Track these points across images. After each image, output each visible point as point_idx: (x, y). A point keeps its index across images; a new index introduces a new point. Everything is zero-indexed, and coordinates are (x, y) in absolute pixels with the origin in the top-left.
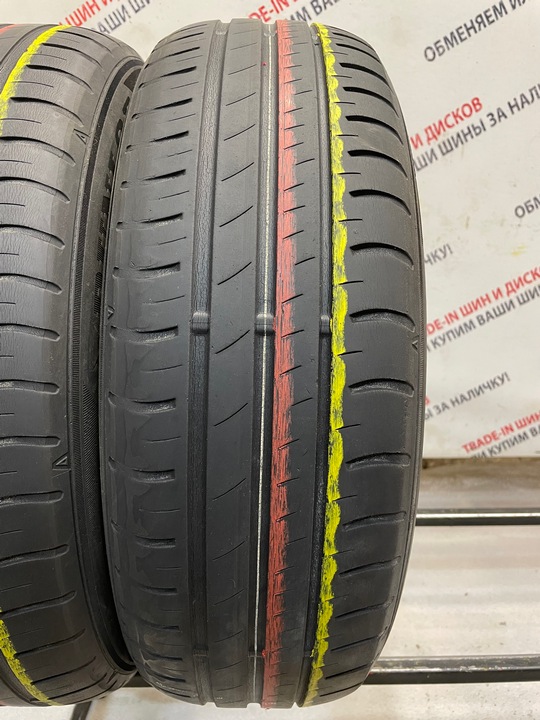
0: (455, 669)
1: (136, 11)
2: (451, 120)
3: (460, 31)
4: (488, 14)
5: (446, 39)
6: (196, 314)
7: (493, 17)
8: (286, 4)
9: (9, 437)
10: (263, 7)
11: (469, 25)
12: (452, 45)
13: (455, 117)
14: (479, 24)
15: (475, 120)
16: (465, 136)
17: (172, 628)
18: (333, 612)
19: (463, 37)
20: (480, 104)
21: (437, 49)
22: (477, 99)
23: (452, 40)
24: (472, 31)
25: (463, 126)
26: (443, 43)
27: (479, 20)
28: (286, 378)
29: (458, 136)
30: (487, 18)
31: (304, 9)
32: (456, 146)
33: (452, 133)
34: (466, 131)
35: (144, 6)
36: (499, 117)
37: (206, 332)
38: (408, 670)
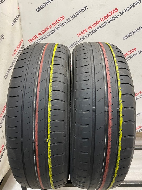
0: (137, 183)
1: (57, 30)
2: (129, 53)
3: (131, 33)
4: (138, 29)
5: (128, 35)
6: (93, 108)
7: (139, 30)
8: (91, 28)
9: (56, 131)
10: (86, 29)
11: (133, 32)
12: (129, 36)
13: (130, 52)
14: (136, 31)
15: (135, 53)
16: (132, 56)
17: (85, 170)
18: (119, 168)
19: (132, 34)
20: (136, 49)
21: (126, 37)
22: (135, 48)
23: (129, 35)
24: (134, 33)
25: (132, 54)
26: (127, 36)
27: (136, 30)
28: (111, 120)
29: (131, 56)
30: (138, 30)
31: (95, 29)
32: (130, 59)
33: (129, 56)
34: (133, 55)
35: (59, 29)
36: (141, 52)
37: (95, 111)
38: (126, 183)
